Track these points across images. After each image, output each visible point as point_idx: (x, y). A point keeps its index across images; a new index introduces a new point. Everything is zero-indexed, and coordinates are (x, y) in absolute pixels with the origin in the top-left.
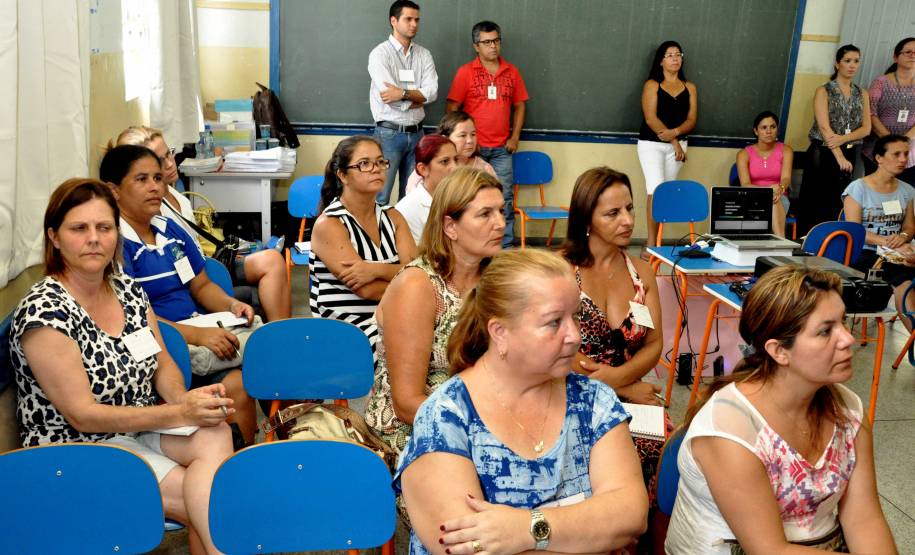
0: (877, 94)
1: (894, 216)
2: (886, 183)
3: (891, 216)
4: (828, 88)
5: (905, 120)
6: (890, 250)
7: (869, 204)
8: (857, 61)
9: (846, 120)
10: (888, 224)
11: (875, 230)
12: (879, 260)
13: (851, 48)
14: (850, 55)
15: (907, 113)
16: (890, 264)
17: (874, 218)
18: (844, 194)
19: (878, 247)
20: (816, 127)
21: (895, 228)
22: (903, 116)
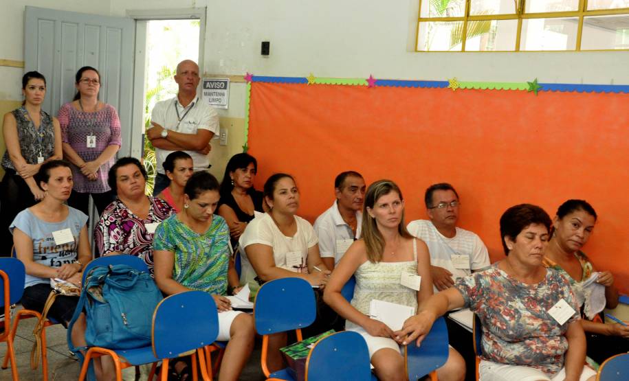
0: (66, 121)
1: (67, 245)
2: (55, 211)
3: (63, 245)
4: (16, 114)
5: (94, 145)
6: (63, 282)
7: (38, 235)
8: (41, 88)
9: (37, 147)
10: (62, 254)
11: (48, 262)
12: (52, 293)
13: (35, 75)
14: (34, 82)
15: (94, 138)
16: (64, 296)
17: (45, 249)
18: (12, 226)
19: (52, 280)
20: (7, 156)
21: (70, 257)
22: (91, 142)
